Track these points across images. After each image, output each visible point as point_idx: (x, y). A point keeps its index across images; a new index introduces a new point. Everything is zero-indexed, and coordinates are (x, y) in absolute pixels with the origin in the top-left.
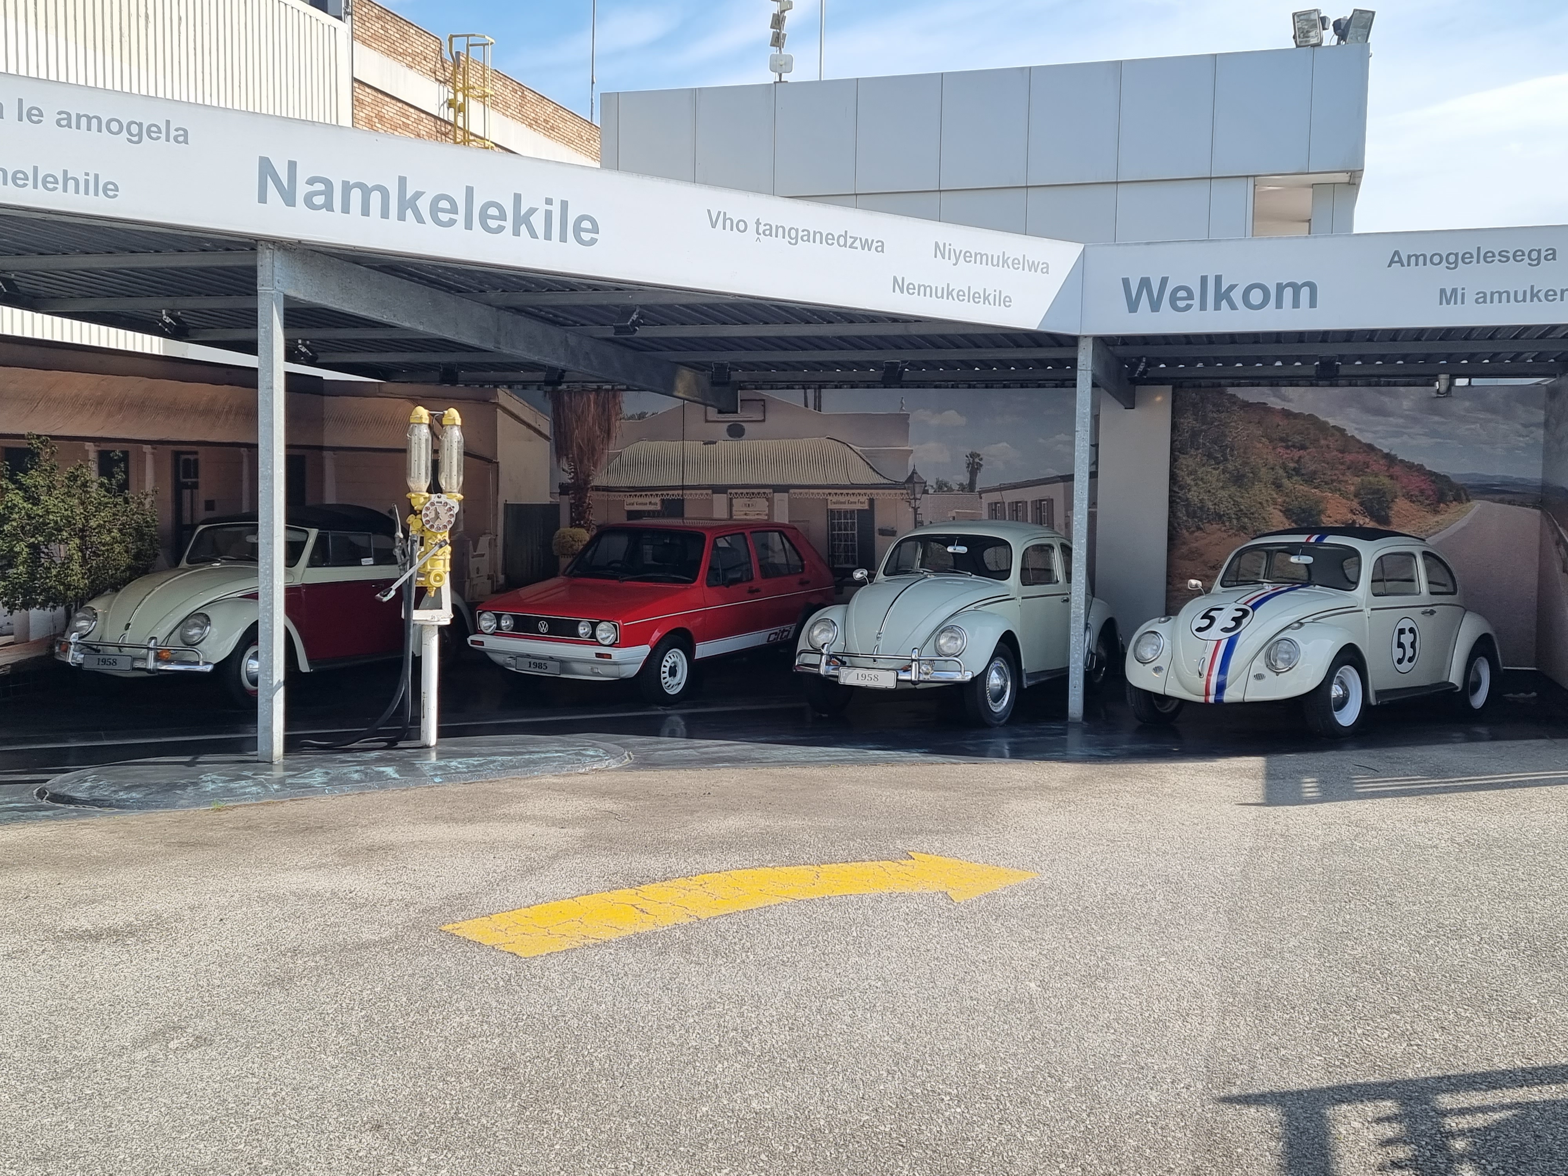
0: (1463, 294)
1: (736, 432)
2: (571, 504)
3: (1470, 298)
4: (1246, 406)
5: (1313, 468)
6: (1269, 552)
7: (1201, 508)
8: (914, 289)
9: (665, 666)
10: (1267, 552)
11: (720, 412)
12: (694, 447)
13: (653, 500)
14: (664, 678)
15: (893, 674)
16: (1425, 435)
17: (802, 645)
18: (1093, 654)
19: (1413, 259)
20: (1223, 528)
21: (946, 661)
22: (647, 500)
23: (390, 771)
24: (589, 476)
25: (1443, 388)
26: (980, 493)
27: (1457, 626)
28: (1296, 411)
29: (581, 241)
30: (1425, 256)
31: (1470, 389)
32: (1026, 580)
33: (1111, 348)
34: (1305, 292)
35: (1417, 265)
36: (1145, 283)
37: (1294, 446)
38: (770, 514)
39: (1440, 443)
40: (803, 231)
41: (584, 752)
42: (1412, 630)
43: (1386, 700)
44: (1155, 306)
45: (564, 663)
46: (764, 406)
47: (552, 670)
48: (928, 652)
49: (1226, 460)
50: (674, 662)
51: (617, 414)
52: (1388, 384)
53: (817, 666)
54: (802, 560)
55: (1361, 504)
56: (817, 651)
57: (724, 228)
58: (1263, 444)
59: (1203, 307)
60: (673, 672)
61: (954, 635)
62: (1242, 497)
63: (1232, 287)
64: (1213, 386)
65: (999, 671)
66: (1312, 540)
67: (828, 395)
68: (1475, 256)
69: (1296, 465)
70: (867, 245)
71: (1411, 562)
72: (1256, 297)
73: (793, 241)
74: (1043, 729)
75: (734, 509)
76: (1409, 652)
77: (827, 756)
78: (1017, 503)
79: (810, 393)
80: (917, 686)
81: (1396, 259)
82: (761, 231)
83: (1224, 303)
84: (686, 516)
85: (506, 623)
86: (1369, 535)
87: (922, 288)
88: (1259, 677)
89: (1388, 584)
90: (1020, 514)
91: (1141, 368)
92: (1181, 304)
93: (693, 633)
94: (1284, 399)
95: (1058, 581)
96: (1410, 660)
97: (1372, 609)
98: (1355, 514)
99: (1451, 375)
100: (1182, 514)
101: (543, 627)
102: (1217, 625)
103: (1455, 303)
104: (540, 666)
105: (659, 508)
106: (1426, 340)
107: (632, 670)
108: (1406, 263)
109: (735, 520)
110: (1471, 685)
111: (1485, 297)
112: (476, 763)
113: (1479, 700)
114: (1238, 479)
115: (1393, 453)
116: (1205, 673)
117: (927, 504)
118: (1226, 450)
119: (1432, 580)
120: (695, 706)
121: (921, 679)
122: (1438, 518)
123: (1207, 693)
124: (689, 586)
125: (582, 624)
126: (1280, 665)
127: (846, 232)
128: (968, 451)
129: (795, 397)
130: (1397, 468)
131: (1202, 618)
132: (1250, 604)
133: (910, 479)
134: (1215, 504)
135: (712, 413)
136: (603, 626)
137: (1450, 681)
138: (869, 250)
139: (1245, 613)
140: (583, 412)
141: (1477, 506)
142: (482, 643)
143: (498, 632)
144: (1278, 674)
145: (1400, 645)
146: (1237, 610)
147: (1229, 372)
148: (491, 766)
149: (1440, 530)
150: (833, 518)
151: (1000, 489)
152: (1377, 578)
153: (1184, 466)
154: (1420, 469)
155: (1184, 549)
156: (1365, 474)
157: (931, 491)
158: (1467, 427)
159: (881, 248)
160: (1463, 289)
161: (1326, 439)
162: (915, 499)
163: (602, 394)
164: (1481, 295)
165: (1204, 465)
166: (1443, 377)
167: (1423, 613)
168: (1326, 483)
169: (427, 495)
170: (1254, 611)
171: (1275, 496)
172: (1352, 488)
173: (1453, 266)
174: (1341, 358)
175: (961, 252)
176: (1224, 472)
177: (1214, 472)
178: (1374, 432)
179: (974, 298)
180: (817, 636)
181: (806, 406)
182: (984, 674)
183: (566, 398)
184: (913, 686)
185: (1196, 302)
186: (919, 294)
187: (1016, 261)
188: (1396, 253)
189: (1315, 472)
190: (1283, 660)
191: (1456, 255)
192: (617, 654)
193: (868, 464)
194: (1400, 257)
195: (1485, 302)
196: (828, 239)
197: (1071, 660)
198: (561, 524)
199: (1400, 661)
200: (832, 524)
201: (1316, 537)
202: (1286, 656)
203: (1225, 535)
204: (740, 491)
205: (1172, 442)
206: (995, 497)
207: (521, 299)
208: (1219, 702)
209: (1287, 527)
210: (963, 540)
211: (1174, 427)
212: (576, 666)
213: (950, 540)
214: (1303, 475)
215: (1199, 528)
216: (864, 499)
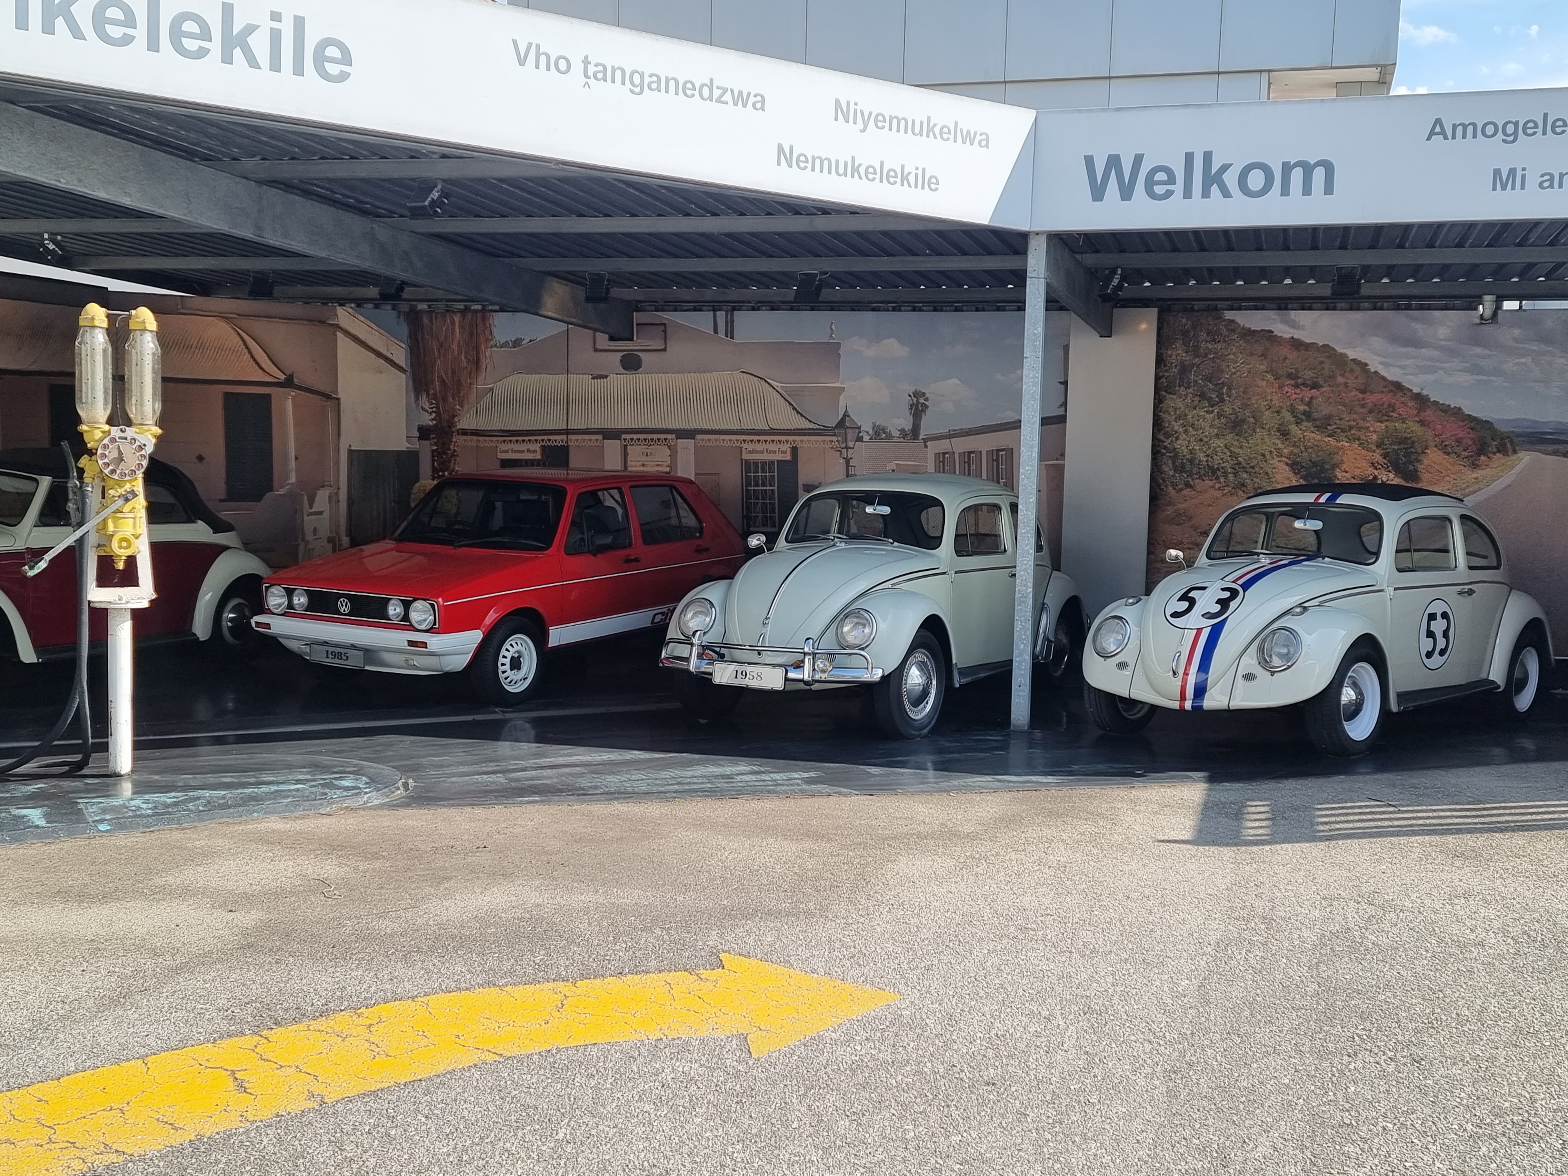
0: (1523, 176)
1: (631, 363)
2: (433, 451)
3: (1533, 180)
4: (1248, 334)
5: (1326, 412)
6: (1270, 515)
7: (1191, 461)
8: (807, 162)
9: (504, 657)
10: (1265, 514)
11: (612, 339)
12: (580, 382)
13: (532, 447)
14: (504, 672)
15: (780, 672)
16: (1466, 370)
17: (672, 632)
18: (1050, 641)
19: (1460, 130)
20: (1217, 485)
21: (850, 654)
22: (524, 447)
23: (35, 815)
24: (454, 416)
25: (1488, 313)
26: (925, 441)
27: (1500, 610)
28: (1308, 341)
29: (325, 75)
30: (1474, 125)
31: (1521, 313)
32: (960, 550)
33: (1078, 256)
34: (1319, 174)
35: (1464, 137)
36: (1114, 162)
37: (1304, 384)
38: (673, 465)
39: (1484, 381)
40: (651, 76)
41: (336, 782)
42: (1445, 615)
43: (1411, 705)
44: (1126, 193)
45: (369, 653)
46: (665, 331)
47: (354, 661)
48: (828, 643)
49: (1222, 400)
50: (518, 652)
51: (487, 340)
52: (1421, 308)
53: (687, 660)
54: (700, 521)
55: (1385, 456)
56: (688, 641)
57: (537, 67)
58: (1268, 381)
59: (1187, 194)
60: (516, 664)
61: (860, 621)
62: (1241, 447)
63: (1225, 168)
64: (1208, 309)
65: (922, 666)
66: (1322, 500)
67: (742, 318)
68: (1541, 126)
69: (1307, 408)
70: (740, 99)
71: (1444, 527)
72: (1256, 180)
73: (637, 90)
74: (977, 741)
75: (629, 458)
76: (1441, 643)
77: (679, 783)
78: (970, 453)
79: (721, 315)
80: (813, 687)
81: (1438, 129)
82: (590, 73)
83: (1215, 189)
84: (571, 465)
85: (300, 600)
86: (1393, 493)
87: (818, 162)
88: (1249, 677)
89: (1417, 555)
90: (973, 467)
91: (1115, 282)
92: (1159, 190)
93: (545, 615)
94: (1294, 325)
95: (1005, 551)
96: (1442, 653)
97: (1396, 589)
98: (1376, 468)
99: (1497, 297)
100: (1168, 468)
101: (344, 607)
102: (1197, 610)
103: (1513, 188)
104: (339, 656)
105: (538, 456)
106: (1472, 246)
107: (459, 662)
108: (1450, 135)
109: (631, 472)
110: (1516, 683)
111: (1552, 180)
112: (169, 801)
113: (1524, 701)
114: (1236, 425)
115: (1425, 392)
116: (1181, 671)
117: (861, 453)
118: (1221, 389)
119: (1470, 550)
120: (546, 707)
121: (817, 677)
122: (1478, 474)
123: (1183, 698)
124: (540, 554)
125: (392, 602)
126: (1276, 661)
127: (711, 80)
128: (911, 390)
129: (702, 321)
130: (1429, 412)
131: (1179, 600)
132: (1241, 582)
133: (841, 424)
134: (1208, 456)
135: (603, 340)
136: (419, 605)
137: (1491, 678)
138: (744, 106)
139: (1234, 593)
140: (446, 336)
141: (1525, 458)
142: (268, 626)
143: (290, 612)
144: (1273, 673)
145: (1430, 634)
146: (1223, 589)
147: (1227, 292)
148: (191, 806)
149: (1480, 489)
150: (748, 470)
151: (950, 436)
152: (1402, 547)
153: (1171, 410)
154: (1457, 412)
155: (1170, 511)
156: (1390, 419)
157: (866, 438)
158: (1517, 360)
159: (761, 104)
160: (1524, 169)
161: (1343, 375)
162: (847, 448)
163: (469, 315)
164: (1548, 177)
165: (1195, 408)
166: (1488, 299)
167: (1460, 593)
168: (1343, 431)
169: (107, 427)
170: (1244, 592)
171: (1280, 446)
172: (1375, 437)
173: (1511, 138)
174: (1366, 269)
175: (870, 114)
176: (1219, 416)
177: (1207, 416)
178: (1402, 367)
179: (887, 176)
180: (689, 621)
181: (716, 332)
182: (900, 670)
183: (426, 321)
184: (808, 687)
185: (1178, 188)
186: (813, 170)
187: (945, 130)
188: (1438, 121)
189: (1329, 417)
190: (1280, 655)
191: (1516, 124)
192: (436, 642)
193: (790, 404)
194: (1442, 127)
195: (1551, 186)
196: (686, 88)
197: (1016, 652)
198: (422, 475)
199: (1429, 655)
200: (748, 477)
201: (1327, 495)
202: (1285, 651)
203: (1218, 494)
204: (635, 437)
205: (1157, 378)
206: (943, 445)
207: (288, 170)
208: (1197, 709)
209: (1294, 483)
210: (885, 498)
211: (1160, 361)
212: (387, 657)
213: (869, 498)
214: (1315, 420)
215: (1188, 485)
216: (786, 447)
